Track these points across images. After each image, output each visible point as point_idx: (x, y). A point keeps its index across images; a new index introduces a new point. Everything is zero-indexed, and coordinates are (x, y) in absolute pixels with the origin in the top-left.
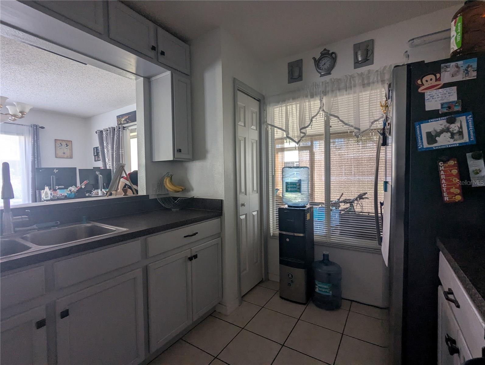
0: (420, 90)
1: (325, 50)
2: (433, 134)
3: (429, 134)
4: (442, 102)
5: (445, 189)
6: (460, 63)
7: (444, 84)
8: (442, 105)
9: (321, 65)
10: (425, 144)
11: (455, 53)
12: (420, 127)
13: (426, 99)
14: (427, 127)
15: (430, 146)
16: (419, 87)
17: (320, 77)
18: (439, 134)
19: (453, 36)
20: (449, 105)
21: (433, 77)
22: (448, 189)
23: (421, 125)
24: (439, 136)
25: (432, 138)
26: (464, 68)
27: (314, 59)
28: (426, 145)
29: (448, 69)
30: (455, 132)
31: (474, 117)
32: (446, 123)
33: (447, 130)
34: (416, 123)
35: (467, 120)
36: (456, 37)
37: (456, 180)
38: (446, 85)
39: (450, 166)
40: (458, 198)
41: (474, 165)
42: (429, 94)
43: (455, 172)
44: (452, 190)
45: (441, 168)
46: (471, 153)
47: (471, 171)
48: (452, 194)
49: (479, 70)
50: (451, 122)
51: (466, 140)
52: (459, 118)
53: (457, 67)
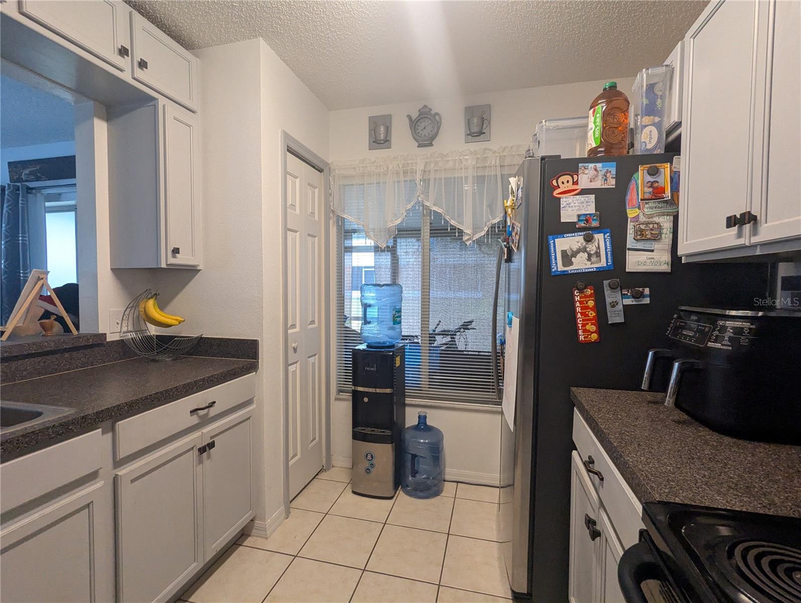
0: (555, 194)
1: (425, 106)
2: (569, 253)
3: (564, 253)
4: (580, 213)
5: (580, 325)
6: (599, 165)
7: (583, 190)
8: (579, 216)
9: (420, 128)
10: (558, 266)
11: (593, 151)
12: (554, 243)
13: (562, 206)
14: (562, 244)
15: (566, 269)
16: (555, 190)
17: (418, 147)
18: (575, 254)
19: (591, 129)
20: (587, 218)
21: (569, 178)
22: (584, 325)
23: (556, 240)
24: (575, 257)
25: (567, 258)
26: (603, 172)
27: (409, 117)
28: (560, 267)
29: (586, 171)
30: (592, 252)
31: (612, 236)
32: (583, 241)
33: (584, 250)
34: (550, 237)
35: (605, 239)
36: (594, 131)
37: (592, 314)
38: (584, 192)
39: (586, 297)
40: (594, 337)
41: (610, 296)
42: (565, 201)
43: (591, 303)
44: (588, 327)
45: (577, 299)
46: (608, 281)
47: (608, 303)
48: (588, 332)
49: (617, 178)
50: (589, 239)
51: (603, 263)
52: (596, 236)
53: (596, 170)
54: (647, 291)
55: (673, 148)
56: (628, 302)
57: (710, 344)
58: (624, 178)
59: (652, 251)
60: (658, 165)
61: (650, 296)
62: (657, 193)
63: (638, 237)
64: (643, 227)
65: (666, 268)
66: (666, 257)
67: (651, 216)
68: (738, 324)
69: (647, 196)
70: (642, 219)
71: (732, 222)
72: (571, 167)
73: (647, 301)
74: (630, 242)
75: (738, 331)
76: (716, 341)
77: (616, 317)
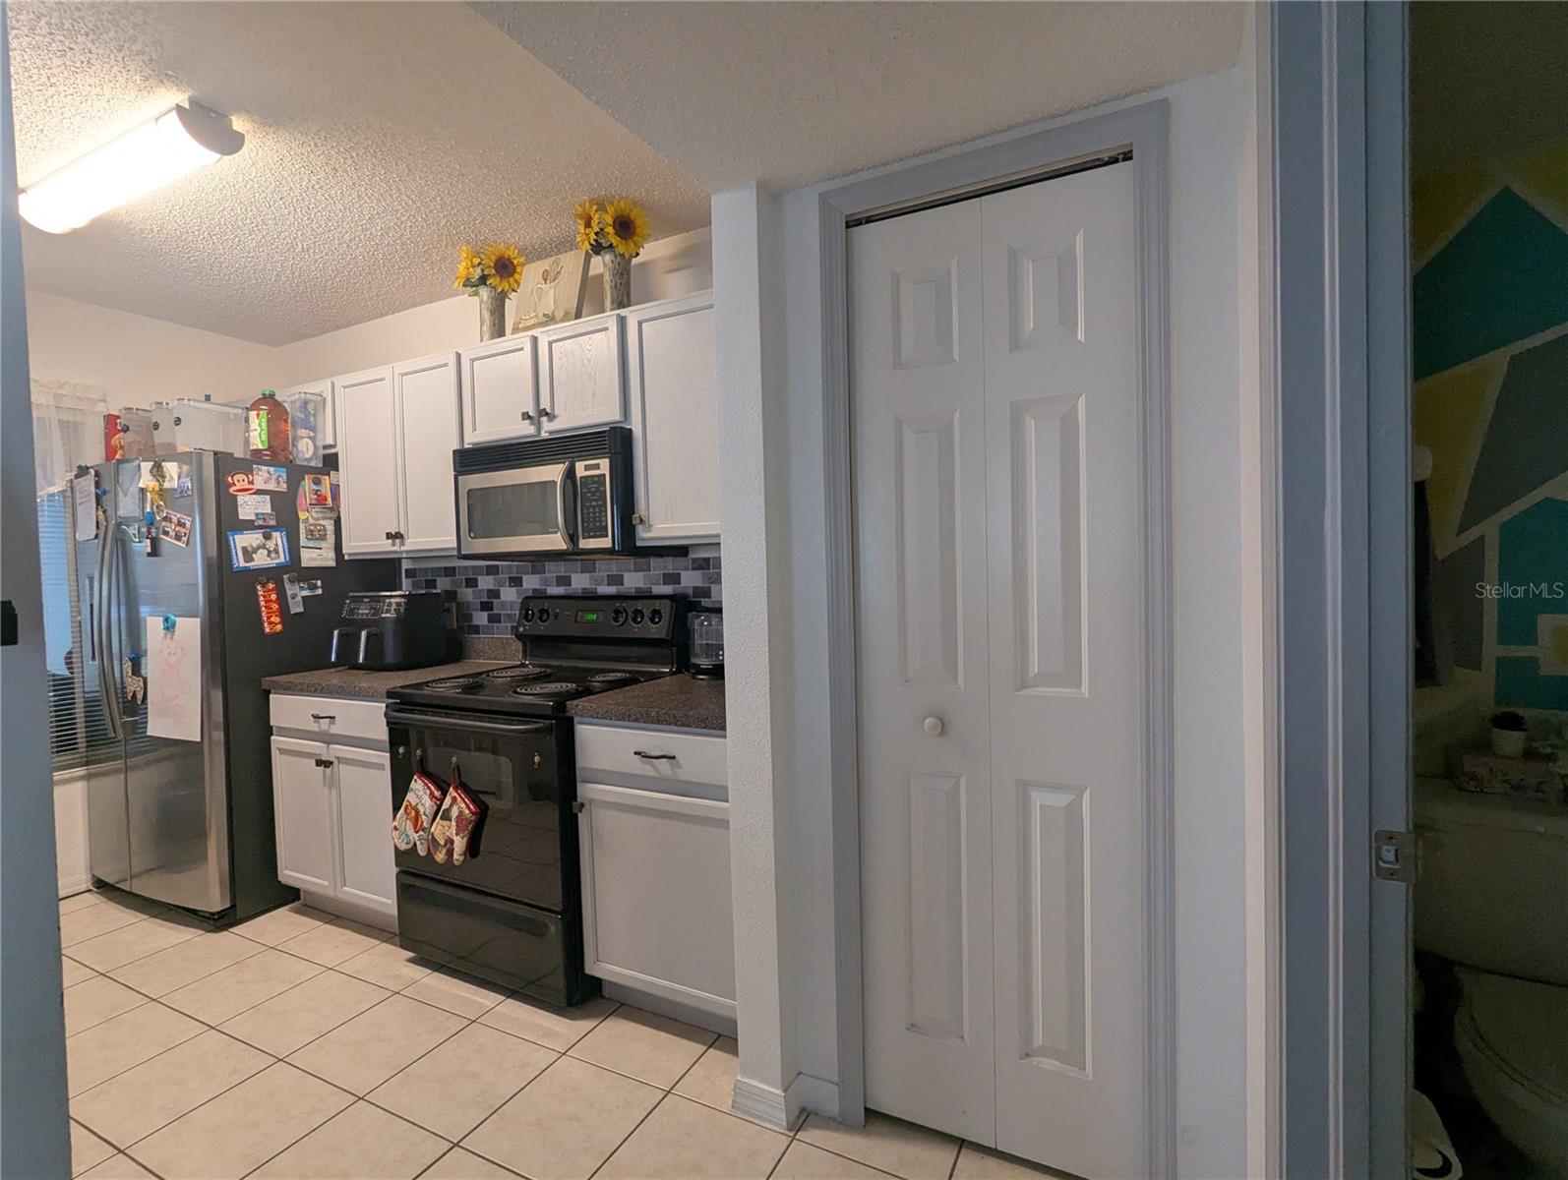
0: (231, 490)
2: (250, 549)
3: (244, 549)
4: (258, 511)
5: (265, 619)
6: (272, 469)
7: (258, 490)
8: (257, 515)
10: (240, 562)
11: (262, 453)
12: (234, 539)
13: (239, 503)
14: (241, 541)
15: (247, 565)
18: (255, 551)
19: (257, 430)
20: (264, 517)
21: (245, 477)
22: (269, 618)
23: (235, 536)
24: (256, 553)
25: (248, 554)
26: (276, 476)
28: (242, 564)
29: (260, 473)
30: (271, 549)
31: (287, 535)
32: (262, 537)
33: (263, 547)
34: (229, 533)
36: (260, 434)
37: (275, 606)
38: (259, 492)
39: (269, 591)
40: (279, 627)
41: (290, 589)
42: (241, 499)
43: (274, 597)
44: (272, 619)
45: (260, 593)
46: (287, 576)
47: (288, 596)
48: (272, 624)
49: (288, 482)
50: (267, 537)
51: (282, 560)
52: (274, 534)
53: (269, 473)
54: (319, 583)
55: (331, 462)
56: (306, 593)
57: (383, 615)
58: (294, 482)
59: (320, 549)
60: (319, 476)
61: (322, 587)
62: (321, 500)
63: (310, 537)
64: (312, 528)
65: (333, 564)
66: (332, 555)
67: (317, 519)
68: (398, 600)
69: (313, 502)
70: (311, 521)
71: (389, 536)
72: (246, 466)
73: (319, 591)
74: (303, 541)
75: (398, 604)
76: (386, 613)
77: (297, 607)
